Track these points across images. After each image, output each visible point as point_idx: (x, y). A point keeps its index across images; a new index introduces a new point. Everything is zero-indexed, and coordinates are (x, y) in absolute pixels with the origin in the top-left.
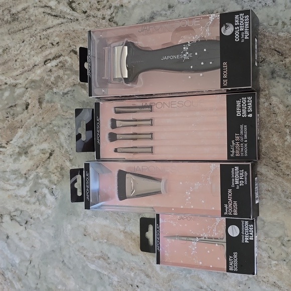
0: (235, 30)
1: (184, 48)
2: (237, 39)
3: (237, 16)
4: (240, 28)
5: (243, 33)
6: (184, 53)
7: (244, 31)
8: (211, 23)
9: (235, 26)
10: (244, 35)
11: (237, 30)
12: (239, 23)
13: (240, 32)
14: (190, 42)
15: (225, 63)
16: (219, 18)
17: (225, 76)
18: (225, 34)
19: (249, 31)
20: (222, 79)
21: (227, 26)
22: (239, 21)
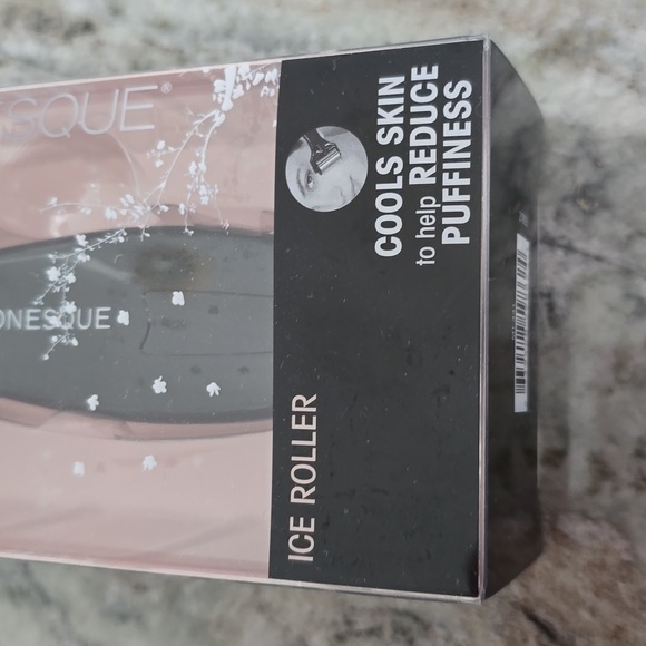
0: (373, 177)
1: (53, 274)
2: (387, 246)
3: (390, 85)
4: (408, 167)
5: (427, 206)
6: (53, 301)
7: (435, 190)
8: (219, 119)
9: (375, 152)
10: (440, 214)
11: (391, 178)
12: (408, 128)
13: (412, 194)
14: (90, 237)
15: (303, 403)
16: (274, 92)
17: (302, 495)
18: (308, 202)
19: (473, 190)
20: (282, 509)
21: (321, 150)
22: (407, 115)
